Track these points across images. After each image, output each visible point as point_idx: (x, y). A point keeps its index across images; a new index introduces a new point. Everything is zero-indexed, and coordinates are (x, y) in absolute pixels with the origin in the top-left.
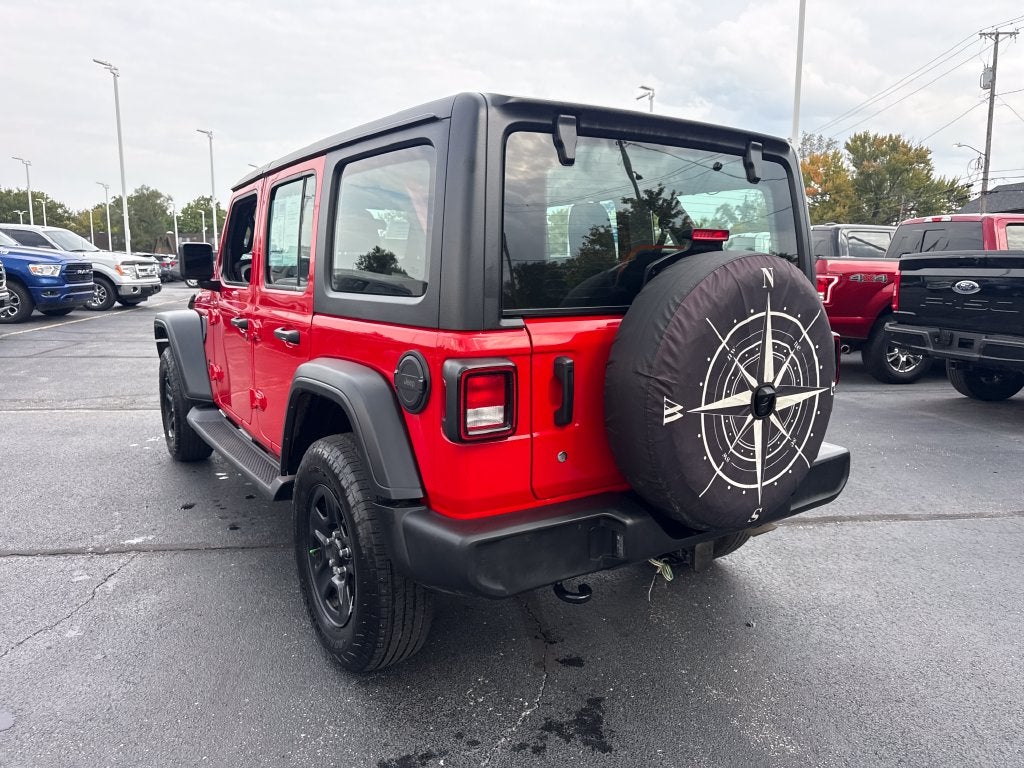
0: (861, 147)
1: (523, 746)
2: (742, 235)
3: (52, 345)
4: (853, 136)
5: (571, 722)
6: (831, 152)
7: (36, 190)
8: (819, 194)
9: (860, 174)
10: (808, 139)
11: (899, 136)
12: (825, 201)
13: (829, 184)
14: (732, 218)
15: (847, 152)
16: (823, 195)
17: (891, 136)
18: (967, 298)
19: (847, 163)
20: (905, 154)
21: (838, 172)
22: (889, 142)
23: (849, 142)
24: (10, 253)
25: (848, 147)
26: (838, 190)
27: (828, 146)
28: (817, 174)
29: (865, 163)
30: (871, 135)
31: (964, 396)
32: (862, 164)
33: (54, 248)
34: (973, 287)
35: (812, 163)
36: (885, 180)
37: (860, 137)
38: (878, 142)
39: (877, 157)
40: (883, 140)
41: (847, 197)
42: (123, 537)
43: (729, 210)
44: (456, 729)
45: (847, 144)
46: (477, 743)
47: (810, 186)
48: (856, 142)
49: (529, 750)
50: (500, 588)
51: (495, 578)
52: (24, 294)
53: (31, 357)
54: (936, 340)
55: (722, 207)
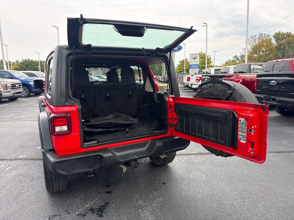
0: (278, 36)
1: (80, 214)
2: (226, 66)
3: (32, 103)
4: (275, 33)
5: (97, 209)
6: (268, 38)
7: (41, 60)
8: (265, 51)
9: (278, 44)
10: (261, 35)
11: (291, 32)
12: (267, 53)
13: (268, 48)
14: (238, 59)
15: (273, 38)
16: (266, 52)
17: (288, 32)
18: (273, 86)
19: (274, 41)
20: (292, 38)
21: (271, 44)
22: (287, 34)
23: (274, 35)
24: (25, 79)
25: (274, 36)
26: (271, 50)
27: (267, 37)
28: (264, 45)
29: (279, 41)
30: (281, 32)
31: (280, 115)
32: (278, 42)
33: (38, 77)
34: (275, 83)
35: (262, 42)
36: (286, 46)
37: (277, 33)
38: (283, 34)
39: (284, 39)
40: (285, 34)
41: (274, 52)
42: (18, 156)
43: (237, 57)
44: (66, 209)
45: (273, 35)
46: (70, 213)
47: (261, 49)
48: (276, 35)
49: (82, 215)
50: (66, 173)
51: (63, 171)
52: (28, 90)
53: (25, 107)
54: (266, 99)
55: (235, 56)
